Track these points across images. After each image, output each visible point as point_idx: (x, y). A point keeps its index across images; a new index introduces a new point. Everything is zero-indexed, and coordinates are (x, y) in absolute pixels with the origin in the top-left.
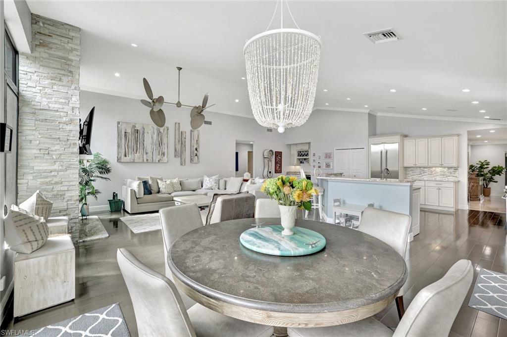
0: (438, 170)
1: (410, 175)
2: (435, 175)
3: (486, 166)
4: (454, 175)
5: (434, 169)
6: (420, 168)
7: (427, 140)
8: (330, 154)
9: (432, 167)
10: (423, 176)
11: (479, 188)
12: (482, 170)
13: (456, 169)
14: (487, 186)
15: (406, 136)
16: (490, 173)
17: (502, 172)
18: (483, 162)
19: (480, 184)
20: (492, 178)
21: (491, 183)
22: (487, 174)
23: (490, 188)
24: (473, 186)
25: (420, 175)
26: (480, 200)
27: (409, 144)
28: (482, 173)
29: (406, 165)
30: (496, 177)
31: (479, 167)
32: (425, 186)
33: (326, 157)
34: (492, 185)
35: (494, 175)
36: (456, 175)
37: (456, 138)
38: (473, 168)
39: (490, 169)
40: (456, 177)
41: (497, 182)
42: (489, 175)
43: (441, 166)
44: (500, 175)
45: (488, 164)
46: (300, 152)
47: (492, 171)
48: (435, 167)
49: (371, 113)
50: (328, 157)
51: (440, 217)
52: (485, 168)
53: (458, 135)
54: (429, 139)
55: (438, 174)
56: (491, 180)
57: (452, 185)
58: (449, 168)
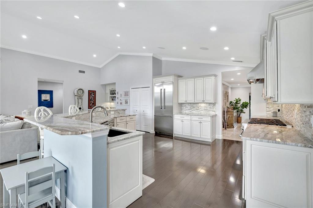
0: (203, 105)
1: (184, 110)
2: (200, 110)
3: (239, 102)
4: (213, 110)
5: (200, 104)
6: (191, 104)
7: (194, 79)
8: (128, 92)
9: (198, 104)
10: (192, 110)
11: (234, 118)
12: (237, 105)
13: (214, 104)
14: (239, 116)
15: (180, 76)
16: (241, 107)
17: (248, 106)
18: (237, 99)
19: (234, 115)
20: (242, 110)
21: (242, 113)
22: (239, 107)
23: (241, 117)
24: (229, 117)
25: (191, 110)
26: (234, 127)
27: (182, 83)
28: (237, 107)
29: (180, 102)
30: (245, 110)
31: (235, 103)
32: (191, 120)
33: (125, 95)
34: (242, 115)
35: (243, 108)
36: (214, 110)
37: (213, 78)
38: (232, 104)
39: (241, 104)
40: (214, 111)
41: (245, 113)
42: (240, 108)
43: (203, 102)
44: (246, 108)
45: (240, 101)
46: (112, 91)
47: (242, 106)
48: (201, 103)
49: (155, 56)
50: (126, 95)
51: (201, 147)
52: (238, 103)
53: (216, 76)
54: (195, 79)
55: (202, 109)
56: (242, 111)
57: (209, 119)
58: (210, 104)
